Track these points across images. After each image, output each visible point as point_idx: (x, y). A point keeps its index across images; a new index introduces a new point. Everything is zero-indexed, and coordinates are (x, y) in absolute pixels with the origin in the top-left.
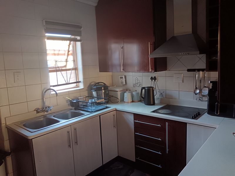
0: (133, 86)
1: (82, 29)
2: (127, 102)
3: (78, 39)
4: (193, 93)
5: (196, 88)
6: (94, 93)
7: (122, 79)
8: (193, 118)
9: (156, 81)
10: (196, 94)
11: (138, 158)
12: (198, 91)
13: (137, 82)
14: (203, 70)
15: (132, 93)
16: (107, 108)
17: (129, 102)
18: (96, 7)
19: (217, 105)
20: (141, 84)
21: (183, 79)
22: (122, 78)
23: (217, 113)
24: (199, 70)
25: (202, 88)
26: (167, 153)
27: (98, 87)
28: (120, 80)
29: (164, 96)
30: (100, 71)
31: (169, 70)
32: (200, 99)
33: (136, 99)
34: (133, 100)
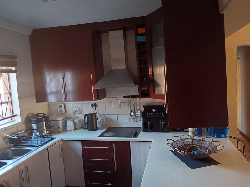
0: (74, 113)
1: (17, 59)
2: (70, 131)
3: (12, 70)
4: (128, 116)
5: (131, 111)
6: (34, 126)
7: (61, 108)
8: (134, 137)
9: (97, 107)
10: (131, 116)
11: (88, 182)
12: (133, 114)
13: (77, 110)
14: (135, 96)
15: (74, 121)
16: (52, 139)
17: (71, 130)
18: (30, 36)
19: (150, 124)
20: (82, 111)
21: (120, 104)
22: (61, 106)
23: (150, 130)
24: (132, 97)
25: (135, 110)
26: (116, 170)
27: (38, 119)
28: (59, 109)
29: (105, 121)
30: (37, 102)
31: (108, 97)
32: (134, 120)
33: (78, 126)
34: (76, 128)
